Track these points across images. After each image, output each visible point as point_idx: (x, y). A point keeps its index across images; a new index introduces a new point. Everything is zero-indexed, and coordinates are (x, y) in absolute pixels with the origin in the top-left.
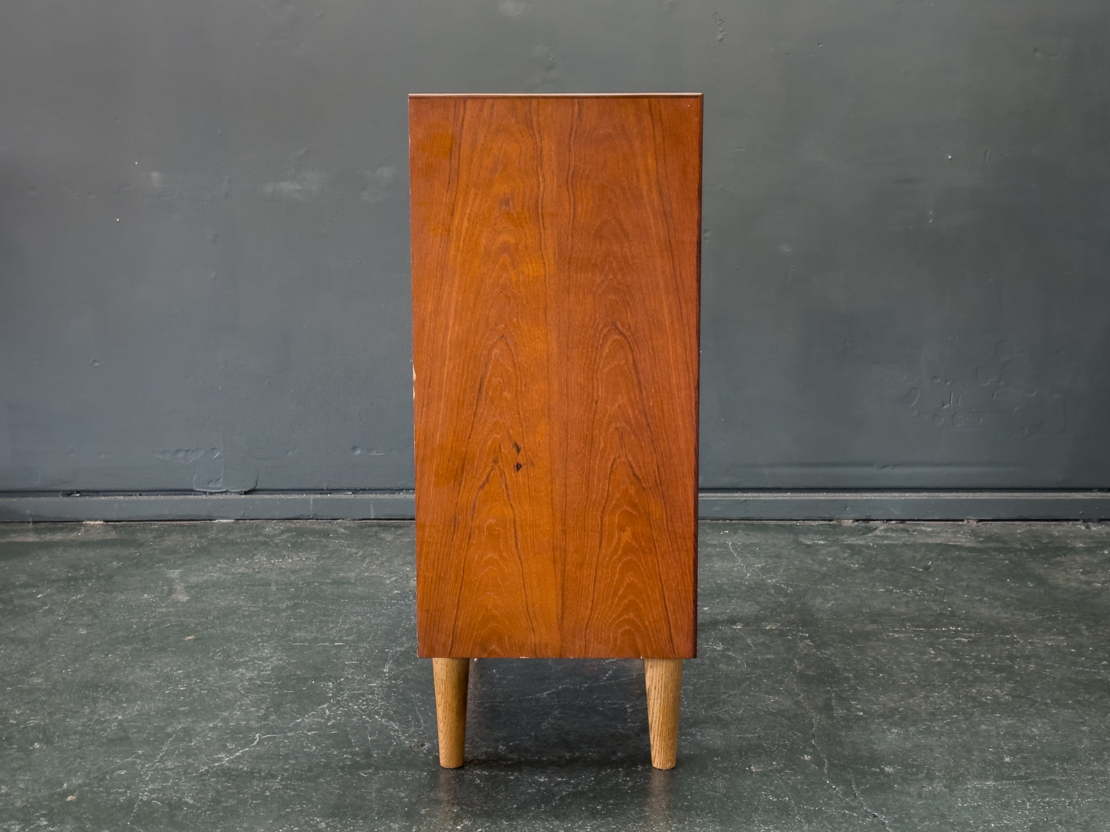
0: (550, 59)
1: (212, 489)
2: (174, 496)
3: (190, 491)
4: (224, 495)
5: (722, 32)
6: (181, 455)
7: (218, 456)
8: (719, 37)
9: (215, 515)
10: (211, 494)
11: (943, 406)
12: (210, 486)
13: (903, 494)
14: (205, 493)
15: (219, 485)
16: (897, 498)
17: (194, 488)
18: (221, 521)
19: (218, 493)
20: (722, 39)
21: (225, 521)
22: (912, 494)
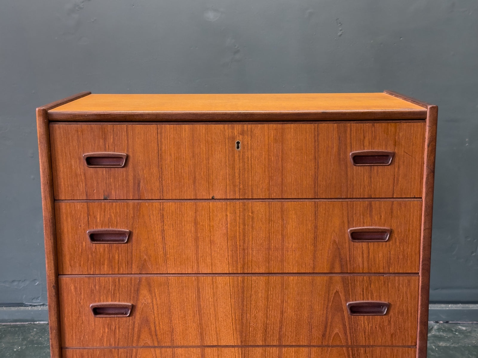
0: (236, 47)
1: (36, 303)
2: (12, 308)
3: (21, 305)
4: (42, 307)
5: (341, 30)
6: (16, 283)
7: (38, 284)
8: (339, 34)
9: (35, 319)
10: (35, 306)
11: (472, 254)
12: (34, 301)
13: (447, 305)
14: (30, 305)
15: (38, 301)
16: (444, 309)
17: (24, 302)
18: (40, 322)
19: (38, 305)
20: (341, 35)
21: (42, 322)
22: (452, 305)
